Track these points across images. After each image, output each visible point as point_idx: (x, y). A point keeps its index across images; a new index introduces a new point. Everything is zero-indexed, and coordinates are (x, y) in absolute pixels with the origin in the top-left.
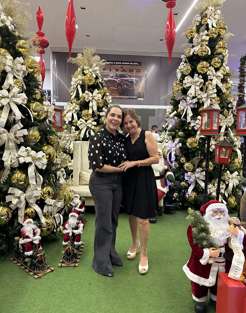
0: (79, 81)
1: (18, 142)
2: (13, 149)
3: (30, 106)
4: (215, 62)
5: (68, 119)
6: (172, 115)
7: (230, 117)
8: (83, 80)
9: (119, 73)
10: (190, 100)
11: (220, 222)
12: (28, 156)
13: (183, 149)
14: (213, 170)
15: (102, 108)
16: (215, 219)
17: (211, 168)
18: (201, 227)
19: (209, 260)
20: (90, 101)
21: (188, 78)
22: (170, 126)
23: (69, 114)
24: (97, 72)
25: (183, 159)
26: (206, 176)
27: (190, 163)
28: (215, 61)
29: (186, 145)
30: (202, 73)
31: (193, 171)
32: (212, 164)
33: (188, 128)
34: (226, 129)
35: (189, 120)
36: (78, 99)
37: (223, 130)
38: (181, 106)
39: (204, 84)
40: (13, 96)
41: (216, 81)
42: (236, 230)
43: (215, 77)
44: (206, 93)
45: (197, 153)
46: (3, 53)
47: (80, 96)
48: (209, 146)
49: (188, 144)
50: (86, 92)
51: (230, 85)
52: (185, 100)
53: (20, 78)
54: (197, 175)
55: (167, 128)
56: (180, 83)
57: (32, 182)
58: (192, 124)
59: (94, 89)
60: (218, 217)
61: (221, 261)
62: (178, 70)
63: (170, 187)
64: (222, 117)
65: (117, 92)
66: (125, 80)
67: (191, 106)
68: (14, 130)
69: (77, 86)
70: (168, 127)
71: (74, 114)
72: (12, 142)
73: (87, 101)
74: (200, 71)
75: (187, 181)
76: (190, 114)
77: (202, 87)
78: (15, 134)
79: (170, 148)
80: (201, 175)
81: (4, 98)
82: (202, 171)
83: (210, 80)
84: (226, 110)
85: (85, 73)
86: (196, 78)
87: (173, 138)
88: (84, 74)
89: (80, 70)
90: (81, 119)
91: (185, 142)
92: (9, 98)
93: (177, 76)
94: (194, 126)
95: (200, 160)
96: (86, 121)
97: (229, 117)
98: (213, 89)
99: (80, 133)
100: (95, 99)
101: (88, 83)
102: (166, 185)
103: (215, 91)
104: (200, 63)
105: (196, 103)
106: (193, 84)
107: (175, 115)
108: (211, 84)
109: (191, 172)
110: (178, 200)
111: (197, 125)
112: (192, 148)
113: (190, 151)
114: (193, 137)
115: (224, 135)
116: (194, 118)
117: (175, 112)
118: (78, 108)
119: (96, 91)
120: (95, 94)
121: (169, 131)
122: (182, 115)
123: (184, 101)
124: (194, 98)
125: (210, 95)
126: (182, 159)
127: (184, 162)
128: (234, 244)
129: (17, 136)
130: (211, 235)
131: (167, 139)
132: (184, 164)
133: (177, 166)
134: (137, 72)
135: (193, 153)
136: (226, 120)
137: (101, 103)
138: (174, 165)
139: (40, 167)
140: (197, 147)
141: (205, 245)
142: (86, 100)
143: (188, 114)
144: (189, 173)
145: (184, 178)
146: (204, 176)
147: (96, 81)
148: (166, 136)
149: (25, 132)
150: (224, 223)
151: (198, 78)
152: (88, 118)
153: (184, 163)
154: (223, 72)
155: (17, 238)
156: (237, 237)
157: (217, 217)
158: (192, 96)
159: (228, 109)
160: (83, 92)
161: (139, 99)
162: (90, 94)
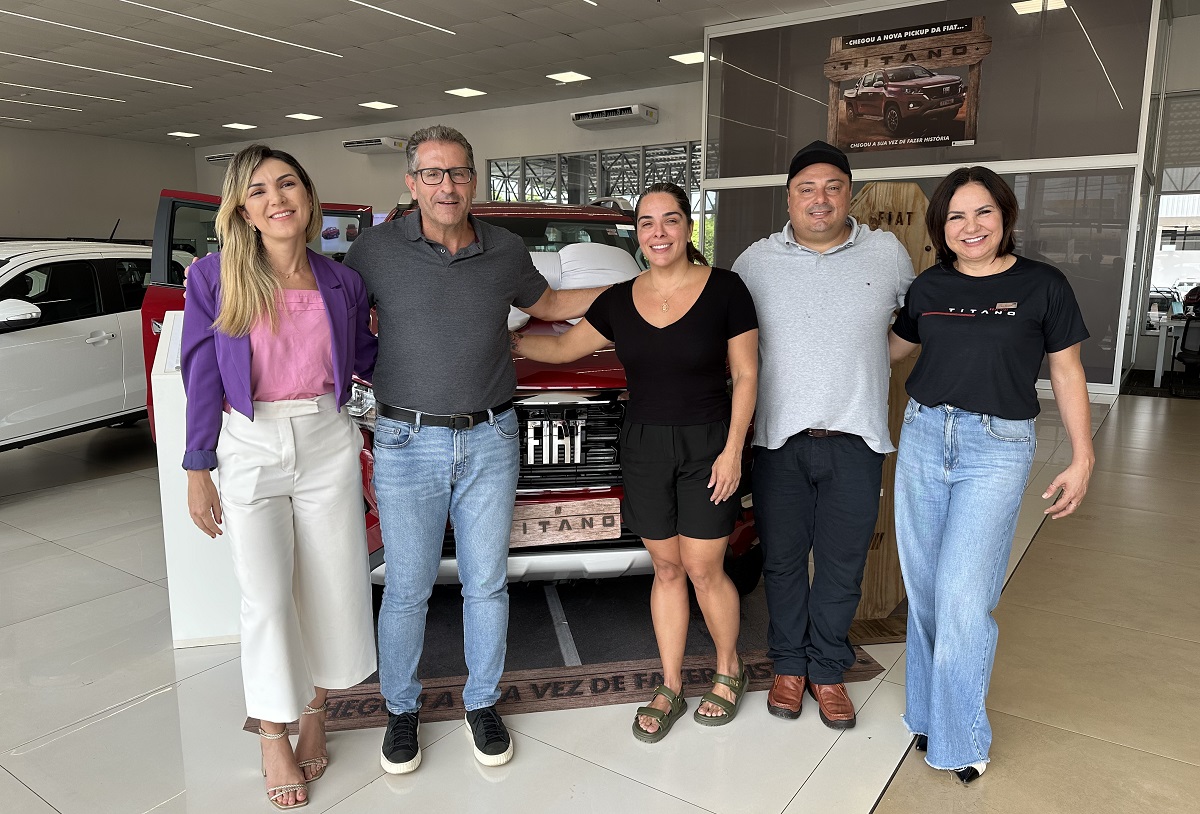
9: (893, 67)
65: (883, 130)
66: (912, 88)
134: (954, 53)
161: (958, 143)
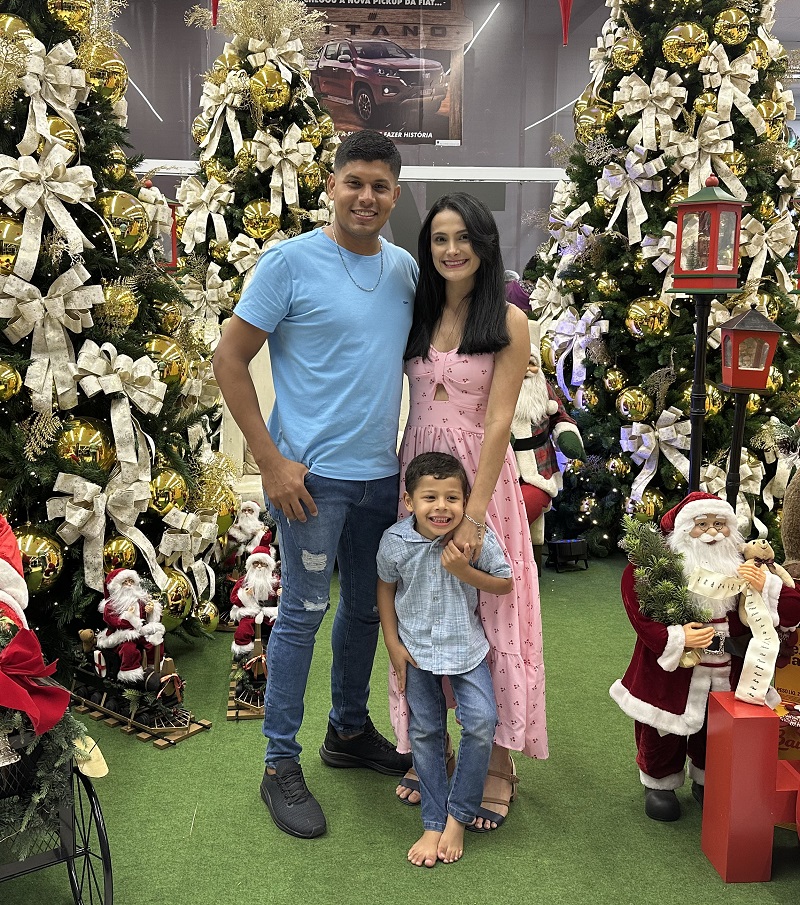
0: (231, 95)
1: (76, 326)
2: (58, 349)
3: (103, 205)
4: (730, 27)
5: (192, 234)
6: (573, 218)
7: (783, 224)
8: (247, 94)
9: (361, 39)
10: (637, 163)
11: (716, 554)
12: (109, 371)
13: (612, 341)
14: (723, 413)
15: (317, 194)
16: (701, 544)
17: (712, 408)
18: (660, 565)
19: (683, 657)
20: (271, 169)
21: (632, 84)
22: (567, 258)
23: (198, 220)
24: (295, 61)
25: (614, 378)
26: (694, 436)
27: (638, 393)
28: (727, 22)
29: (626, 328)
30: (682, 65)
31: (651, 420)
32: (716, 395)
33: (632, 265)
34: (770, 269)
35: (634, 235)
36: (229, 160)
37: (756, 272)
38: (606, 186)
39: (689, 106)
40: (55, 177)
41: (730, 95)
42: (758, 572)
43: (727, 82)
44: (695, 137)
45: (664, 356)
46: (11, 30)
47: (236, 150)
48: (705, 331)
49: (630, 323)
50: (259, 135)
51: (783, 106)
52: (622, 163)
53: (67, 112)
54: (664, 433)
55: (555, 265)
56: (604, 101)
57: (125, 455)
58: (644, 249)
59: (286, 125)
60: (711, 539)
61: (718, 660)
62: (594, 52)
63: (567, 477)
64: (751, 227)
65: (354, 117)
66: (386, 69)
67: (641, 184)
68: (62, 288)
69: (224, 111)
70: (559, 261)
71: (214, 216)
72: (53, 327)
73: (263, 170)
74: (673, 58)
75: (629, 454)
76: (639, 214)
77: (681, 116)
78: (66, 301)
79: (567, 339)
80: (678, 432)
81: (25, 183)
82: (683, 419)
83: (710, 90)
84: (768, 199)
85: (254, 65)
86: (660, 84)
87: (579, 302)
88: (251, 71)
89: (232, 52)
90: (241, 237)
91: (620, 314)
92: (38, 183)
93: (591, 70)
94: (652, 259)
95: (673, 380)
96: (260, 243)
97: (778, 225)
98: (720, 123)
99: (238, 288)
100: (290, 162)
101: (263, 101)
102: (556, 469)
103: (729, 130)
104: (676, 29)
105: (662, 174)
106: (649, 106)
107: (585, 219)
108: (715, 106)
109: (643, 422)
110: (595, 522)
111: (664, 256)
112: (647, 336)
113: (638, 348)
114: (649, 299)
115: (762, 290)
116: (654, 226)
117: (585, 208)
118: (227, 195)
119: (295, 132)
120: (291, 144)
121: (563, 276)
122: (611, 216)
123: (618, 166)
124: (652, 155)
125: (709, 146)
126: (611, 376)
127: (619, 386)
128: (754, 611)
129: (72, 306)
130: (690, 588)
131: (557, 305)
132: (617, 394)
133: (595, 401)
134: (433, 33)
135: (650, 353)
136: (766, 235)
137: (311, 175)
138: (584, 398)
139: (145, 408)
140: (662, 332)
141: (673, 614)
142: (258, 164)
143: (632, 214)
144: (637, 427)
145: (617, 446)
146: (688, 436)
147: (291, 95)
148: (552, 295)
149: (97, 294)
150: (727, 555)
151: (667, 83)
152: (267, 231)
153: (620, 391)
154: (757, 60)
155: (86, 633)
156: (761, 592)
157: (706, 537)
158: (644, 149)
159: (777, 194)
160: (247, 135)
161: (442, 143)
162: (275, 146)
